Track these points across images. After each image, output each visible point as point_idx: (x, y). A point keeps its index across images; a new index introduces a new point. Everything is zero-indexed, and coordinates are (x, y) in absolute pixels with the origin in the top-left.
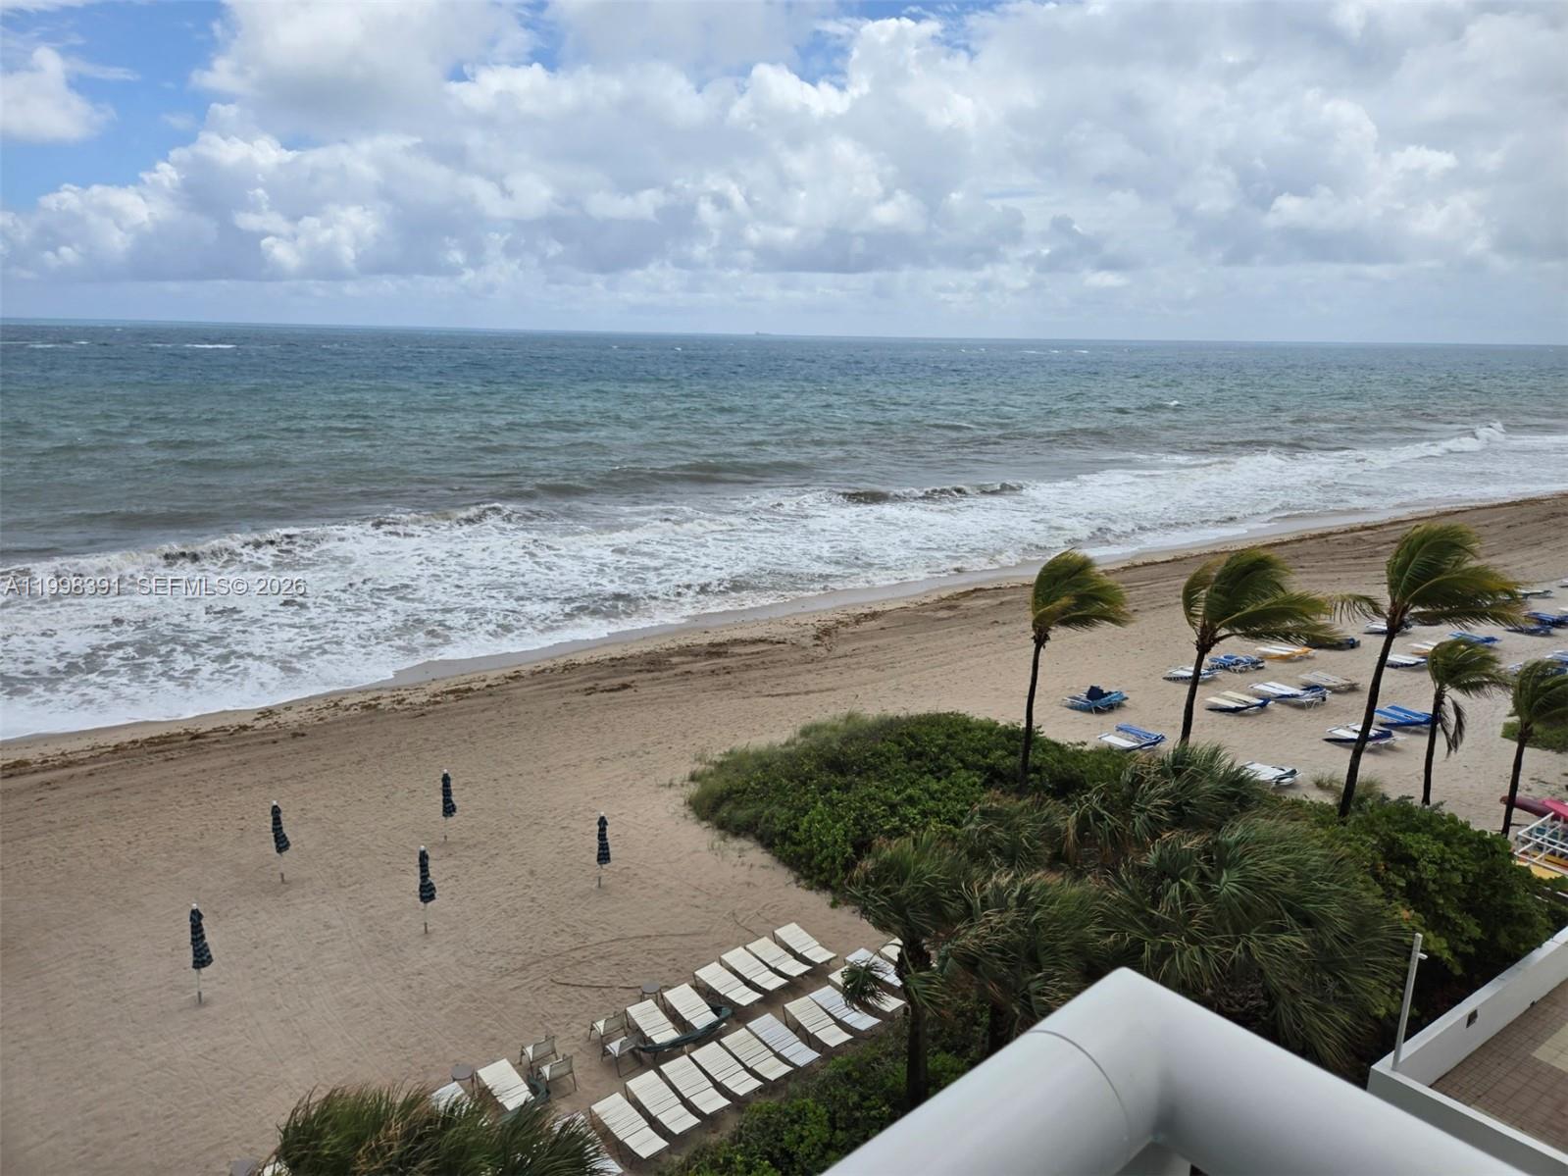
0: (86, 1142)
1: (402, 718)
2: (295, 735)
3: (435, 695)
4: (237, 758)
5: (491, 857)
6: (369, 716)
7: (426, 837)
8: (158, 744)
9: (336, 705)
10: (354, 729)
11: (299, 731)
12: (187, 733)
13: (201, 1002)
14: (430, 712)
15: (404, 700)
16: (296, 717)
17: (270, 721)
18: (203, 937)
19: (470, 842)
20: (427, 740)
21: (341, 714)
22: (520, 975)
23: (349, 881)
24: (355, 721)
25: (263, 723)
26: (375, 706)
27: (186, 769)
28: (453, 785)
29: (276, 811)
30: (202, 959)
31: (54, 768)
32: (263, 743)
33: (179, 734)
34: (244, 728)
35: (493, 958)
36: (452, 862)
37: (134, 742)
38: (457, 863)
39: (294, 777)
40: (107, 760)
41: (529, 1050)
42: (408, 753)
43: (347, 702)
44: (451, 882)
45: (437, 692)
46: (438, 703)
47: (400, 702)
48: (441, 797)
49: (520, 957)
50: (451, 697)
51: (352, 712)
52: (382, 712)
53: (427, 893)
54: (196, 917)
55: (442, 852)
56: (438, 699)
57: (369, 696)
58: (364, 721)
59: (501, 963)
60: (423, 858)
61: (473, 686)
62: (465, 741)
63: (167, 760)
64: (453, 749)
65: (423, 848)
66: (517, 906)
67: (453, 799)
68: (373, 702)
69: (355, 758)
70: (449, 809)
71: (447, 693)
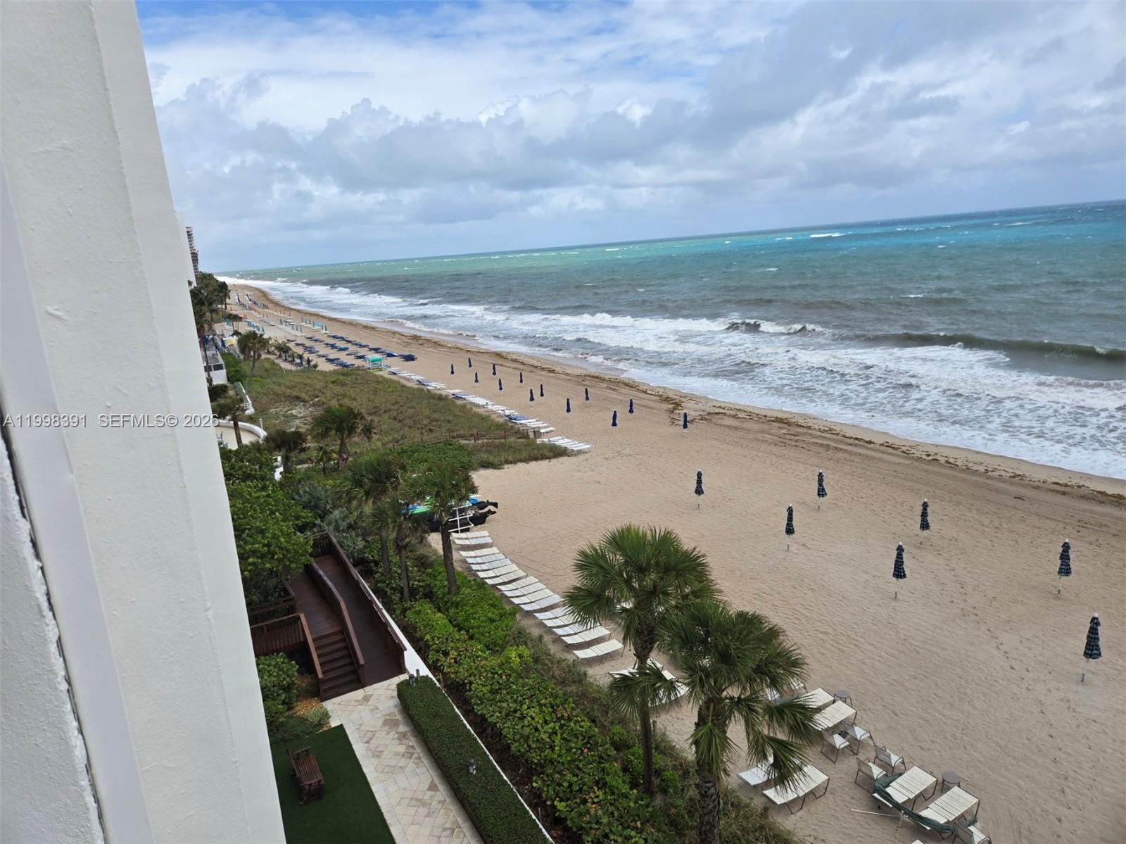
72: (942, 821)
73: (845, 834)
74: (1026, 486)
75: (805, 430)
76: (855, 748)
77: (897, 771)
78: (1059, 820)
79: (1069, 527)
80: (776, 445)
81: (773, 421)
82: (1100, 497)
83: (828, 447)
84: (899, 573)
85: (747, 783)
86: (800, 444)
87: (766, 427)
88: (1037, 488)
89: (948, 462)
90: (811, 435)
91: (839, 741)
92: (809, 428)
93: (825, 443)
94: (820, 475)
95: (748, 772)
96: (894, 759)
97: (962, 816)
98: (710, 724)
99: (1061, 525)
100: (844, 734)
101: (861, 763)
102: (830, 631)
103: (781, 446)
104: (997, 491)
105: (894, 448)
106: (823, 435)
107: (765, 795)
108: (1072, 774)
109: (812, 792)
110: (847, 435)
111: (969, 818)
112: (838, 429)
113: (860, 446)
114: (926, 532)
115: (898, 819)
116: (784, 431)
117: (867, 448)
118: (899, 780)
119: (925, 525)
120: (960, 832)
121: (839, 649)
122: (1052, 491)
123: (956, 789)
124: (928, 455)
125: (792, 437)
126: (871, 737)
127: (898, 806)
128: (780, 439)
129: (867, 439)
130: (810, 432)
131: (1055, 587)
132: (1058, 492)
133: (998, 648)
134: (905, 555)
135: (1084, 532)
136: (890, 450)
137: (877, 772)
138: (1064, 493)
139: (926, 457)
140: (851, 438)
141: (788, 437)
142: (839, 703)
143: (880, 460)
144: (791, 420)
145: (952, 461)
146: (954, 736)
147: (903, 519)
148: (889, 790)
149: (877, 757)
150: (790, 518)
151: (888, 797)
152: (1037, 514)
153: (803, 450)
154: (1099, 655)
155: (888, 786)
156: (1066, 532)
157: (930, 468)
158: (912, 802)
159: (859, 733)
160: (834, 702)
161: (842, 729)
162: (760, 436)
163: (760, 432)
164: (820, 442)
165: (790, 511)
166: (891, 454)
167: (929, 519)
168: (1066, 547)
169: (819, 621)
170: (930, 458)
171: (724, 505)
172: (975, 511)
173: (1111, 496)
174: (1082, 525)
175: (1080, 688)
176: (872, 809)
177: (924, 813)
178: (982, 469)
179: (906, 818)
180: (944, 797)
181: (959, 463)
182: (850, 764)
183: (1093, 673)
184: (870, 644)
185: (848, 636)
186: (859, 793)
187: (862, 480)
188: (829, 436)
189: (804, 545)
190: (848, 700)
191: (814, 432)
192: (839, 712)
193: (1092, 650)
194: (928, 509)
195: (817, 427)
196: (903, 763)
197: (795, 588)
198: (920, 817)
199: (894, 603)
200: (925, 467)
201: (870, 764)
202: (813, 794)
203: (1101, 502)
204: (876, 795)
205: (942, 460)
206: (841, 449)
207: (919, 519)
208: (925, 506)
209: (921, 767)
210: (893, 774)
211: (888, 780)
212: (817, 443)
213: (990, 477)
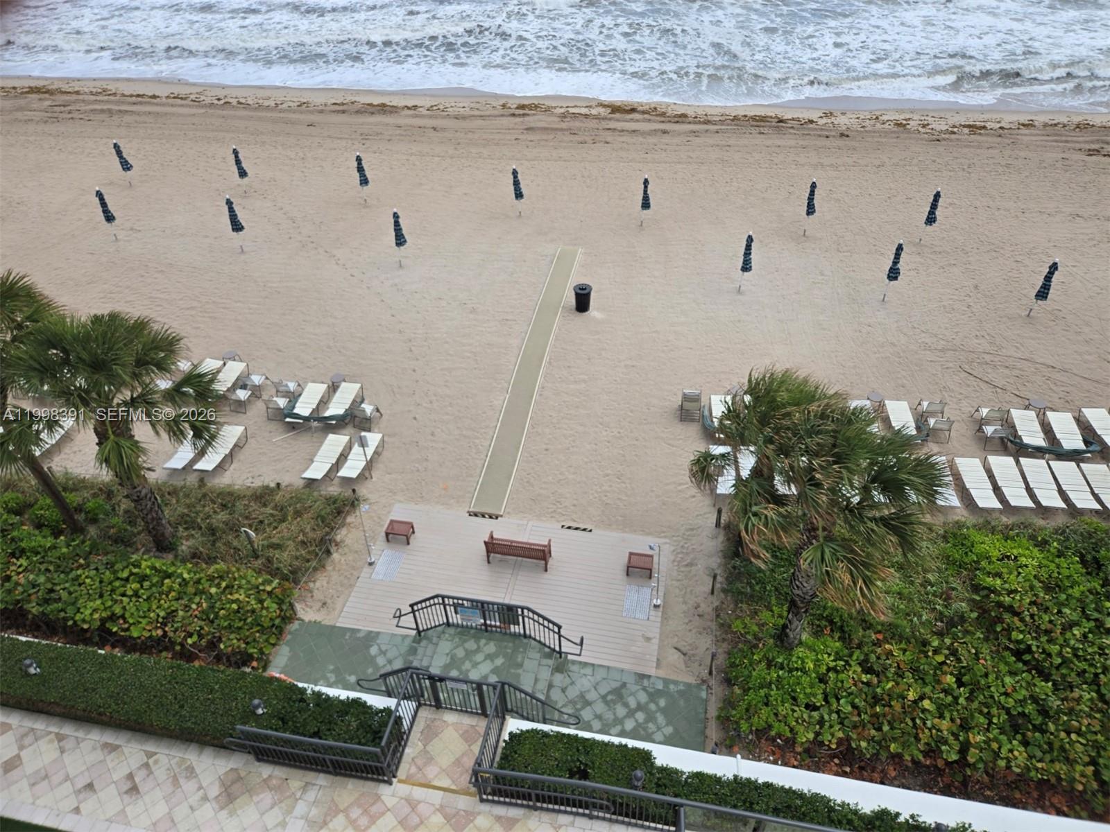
0: (668, 341)
1: (921, 139)
2: (842, 135)
3: (954, 126)
4: (801, 143)
5: (950, 265)
6: (898, 132)
7: (907, 235)
8: (758, 121)
9: (877, 118)
10: (884, 140)
11: (846, 133)
12: (776, 117)
13: (739, 291)
14: (944, 139)
15: (928, 125)
16: (846, 121)
17: (829, 121)
18: (750, 254)
19: (937, 249)
20: (934, 161)
21: (879, 126)
22: (938, 354)
23: (845, 248)
24: (886, 133)
25: (824, 121)
26: (905, 125)
27: (769, 142)
28: (941, 202)
29: (813, 186)
30: (746, 267)
31: (700, 122)
32: (820, 136)
33: (771, 117)
34: (811, 122)
35: (923, 335)
36: (918, 259)
37: (745, 116)
38: (922, 260)
39: (832, 165)
40: (728, 125)
41: (925, 404)
42: (916, 168)
43: (885, 118)
44: (913, 273)
45: (957, 124)
46: (954, 133)
47: (924, 126)
48: (929, 209)
49: (942, 342)
50: (966, 131)
51: (886, 126)
52: (909, 131)
53: (893, 274)
54: (750, 240)
55: (914, 249)
56: (955, 130)
57: (902, 117)
58: (894, 135)
59: (927, 341)
60: (900, 248)
61: (989, 125)
62: (964, 170)
63: (760, 133)
64: (952, 173)
65: (901, 242)
66: (955, 307)
67: (937, 213)
68: (904, 122)
69: (877, 162)
70: (931, 219)
71: (964, 126)
72: (341, 412)
73: (275, 461)
74: (312, 112)
75: (74, 97)
76: (257, 393)
77: (296, 394)
78: (414, 371)
79: (356, 143)
80: (45, 122)
81: (27, 93)
82: (372, 110)
83: (110, 111)
84: (237, 226)
85: (175, 470)
86: (75, 115)
87: (22, 102)
88: (321, 112)
89: (239, 103)
90: (83, 101)
91: (242, 394)
92: (77, 93)
93: (105, 107)
94: (116, 146)
95: (172, 460)
96: (292, 386)
97: (354, 401)
98: (112, 437)
99: (350, 142)
100: (244, 387)
101: (266, 402)
102: (195, 304)
103: (53, 122)
104: (293, 123)
105: (182, 98)
106: (98, 98)
107: (196, 470)
108: (413, 335)
109: (236, 445)
110: (126, 93)
111: (359, 400)
112: (112, 87)
113: (146, 103)
114: (246, 179)
115: (310, 428)
116: (48, 103)
117: (157, 104)
118: (301, 399)
119: (243, 174)
120: (357, 413)
121: (211, 317)
122: (334, 112)
123: (343, 385)
124: (219, 99)
125: (62, 109)
126: (267, 378)
127: (306, 419)
128: (49, 115)
129: (150, 94)
130: (81, 97)
131: (360, 197)
132: (338, 111)
133: (337, 264)
134: (236, 208)
135: (368, 143)
136: (179, 101)
137: (282, 402)
138: (344, 112)
139: (216, 102)
140: (131, 96)
141: (56, 109)
142: (230, 364)
143: (173, 114)
144: (50, 88)
145: (243, 101)
146: (329, 347)
147: (220, 173)
148: (296, 411)
149: (277, 391)
150: (103, 204)
151: (297, 416)
152: (329, 137)
153: (82, 122)
154: (405, 241)
155: (294, 407)
156: (355, 147)
157: (225, 112)
158: (316, 410)
159: (256, 379)
160: (225, 364)
161: (241, 383)
162: (19, 115)
163: (17, 110)
164: (97, 107)
165: (100, 195)
166: (182, 106)
167: (244, 165)
168: (359, 159)
169: (181, 299)
170: (222, 102)
171: (13, 212)
172: (280, 148)
173: (378, 106)
174: (365, 137)
175: (401, 272)
176: (289, 432)
177: (327, 414)
178: (272, 104)
179: (316, 424)
180: (338, 394)
181: (251, 102)
182: (258, 408)
183: (406, 257)
184: (236, 302)
185: (214, 302)
186: (274, 426)
187: (164, 141)
188: (106, 98)
189: (132, 229)
190: (237, 358)
191: (86, 97)
192: (233, 371)
193: (400, 240)
194: (240, 155)
195: (86, 90)
196: (299, 385)
197: (142, 276)
198: (326, 418)
199: (243, 257)
200: (220, 112)
201: (275, 399)
202: (237, 447)
203: (373, 113)
204: (288, 420)
205: (234, 102)
206: (126, 111)
207: (235, 169)
208: (236, 152)
209: (314, 382)
210: (294, 397)
211: (292, 404)
212: (95, 110)
213: (281, 111)
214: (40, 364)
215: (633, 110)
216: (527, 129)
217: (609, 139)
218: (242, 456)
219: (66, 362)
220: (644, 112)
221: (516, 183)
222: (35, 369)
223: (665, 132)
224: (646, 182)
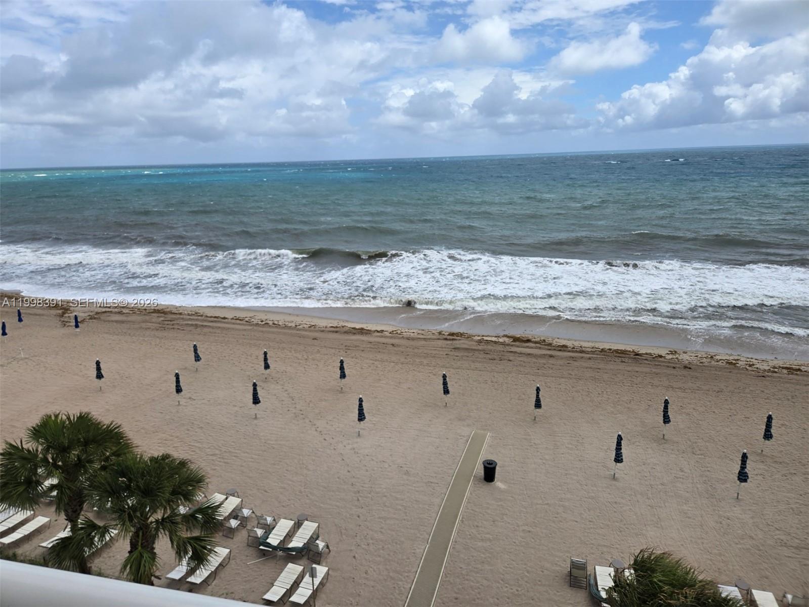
0: (558, 514)
1: (750, 375)
2: (685, 367)
3: (775, 368)
4: (654, 370)
5: (791, 474)
6: (730, 368)
7: (749, 446)
8: (620, 353)
9: (712, 357)
10: (720, 373)
11: (689, 366)
12: (633, 351)
13: (614, 478)
14: (768, 376)
15: (753, 365)
16: (688, 358)
17: (674, 357)
18: (621, 449)
19: (777, 459)
20: (763, 391)
21: (713, 363)
22: (794, 551)
23: (699, 452)
24: (721, 369)
25: (670, 357)
26: (735, 364)
27: (629, 369)
28: (774, 423)
29: (666, 402)
30: (618, 459)
31: (576, 352)
32: (668, 367)
33: (630, 351)
34: (661, 356)
35: (778, 532)
36: (762, 466)
37: (610, 349)
38: (767, 468)
39: (680, 388)
40: (597, 354)
41: (789, 597)
42: (749, 395)
43: (718, 357)
44: (760, 478)
45: (777, 366)
46: (776, 372)
47: (750, 366)
48: (764, 427)
49: (797, 541)
50: (785, 371)
51: (720, 363)
52: (738, 368)
53: (743, 477)
54: (620, 438)
55: (758, 458)
56: (776, 370)
57: (731, 358)
58: (726, 370)
59: (783, 537)
60: (744, 457)
61: (802, 368)
62: (788, 400)
63: (622, 362)
64: (779, 402)
65: (745, 451)
66: (802, 510)
67: (772, 431)
68: (734, 362)
69: (716, 389)
70: (768, 435)
71: (783, 368)
72: (300, 545)
73: (245, 582)
74: (316, 331)
75: (178, 316)
76: (244, 523)
77: (271, 527)
78: (359, 516)
79: (341, 351)
80: (157, 330)
81: (152, 312)
82: (354, 331)
83: (196, 326)
84: (256, 401)
85: (174, 580)
86: (176, 327)
87: (147, 318)
88: (323, 331)
89: (274, 324)
90: (183, 319)
91: (234, 523)
92: (181, 314)
93: (194, 323)
94: (195, 346)
95: (174, 572)
96: (269, 520)
97: (311, 537)
98: (140, 548)
99: (337, 350)
100: (236, 518)
101: (249, 531)
102: (217, 452)
103: (162, 330)
104: (304, 337)
105: (240, 320)
106: (191, 317)
107: (188, 582)
108: (361, 488)
109: (220, 565)
110: (208, 315)
111: (315, 537)
112: (201, 312)
113: (219, 321)
114: (268, 371)
115: (276, 556)
116: (162, 319)
117: (224, 323)
118: (274, 532)
119: (267, 367)
120: (312, 547)
121: (225, 463)
122: (330, 331)
123: (306, 523)
124: (262, 321)
125: (169, 322)
126: (253, 512)
127: (275, 548)
128: (160, 326)
129: (222, 317)
130: (182, 316)
131: (339, 386)
132: (333, 332)
133: (316, 430)
134: (258, 388)
135: (349, 352)
136: (238, 321)
137: (260, 532)
138: (336, 332)
139: (260, 323)
140: (211, 317)
141: (166, 322)
142: (231, 498)
143: (233, 329)
144: (166, 310)
145: (276, 322)
146: (301, 492)
147: (253, 365)
148: (268, 541)
149: (258, 523)
150: (178, 381)
151: (269, 545)
152: (325, 347)
153: (178, 331)
154: (365, 418)
155: (267, 538)
156: (340, 354)
157: (264, 329)
158: (283, 542)
159: (246, 512)
160: (227, 499)
161: (234, 514)
162: (144, 325)
163: (143, 322)
164: (190, 323)
165: (177, 376)
166: (239, 324)
167: (269, 362)
168: (342, 362)
169: (209, 448)
170: (263, 323)
171: (122, 382)
172: (293, 352)
173: (358, 329)
174: (347, 348)
175: (358, 440)
176: (260, 558)
177: (291, 545)
178: (293, 325)
179: (281, 553)
180: (300, 530)
181: (280, 324)
182: (243, 535)
183: (364, 429)
184: (244, 453)
185: (230, 452)
186: (251, 551)
187: (223, 345)
188: (196, 317)
189: (190, 398)
190: (236, 494)
191: (185, 317)
192: (232, 503)
193: (361, 417)
194: (268, 355)
195: (186, 312)
196: (274, 520)
197: (188, 430)
198: (289, 549)
199: (255, 421)
200: (261, 329)
201: (255, 529)
202: (221, 566)
203: (354, 334)
204: (261, 547)
205: (271, 323)
206: (206, 326)
207: (263, 364)
208: (265, 353)
209: (285, 518)
210: (269, 529)
211: (267, 534)
212: (188, 324)
213: (298, 330)
214: (111, 487)
215: (528, 341)
216: (454, 348)
217: (511, 358)
218: (222, 574)
219: (128, 488)
220: (536, 343)
221: (445, 384)
222: (107, 491)
223: (551, 356)
224: (538, 389)
